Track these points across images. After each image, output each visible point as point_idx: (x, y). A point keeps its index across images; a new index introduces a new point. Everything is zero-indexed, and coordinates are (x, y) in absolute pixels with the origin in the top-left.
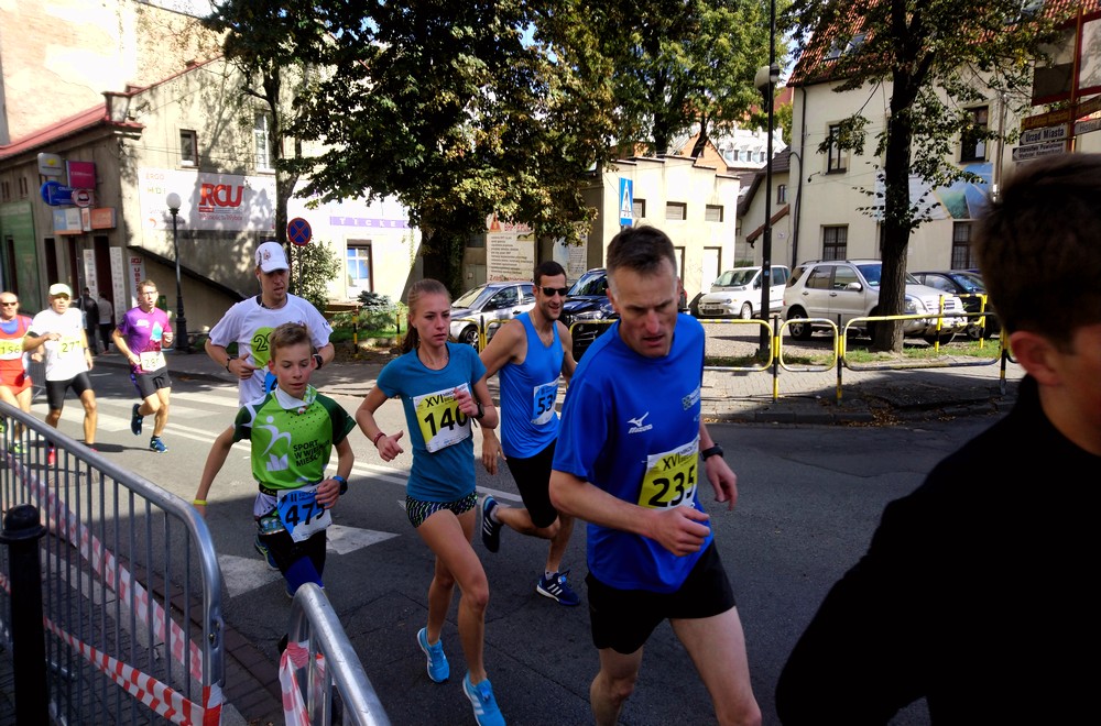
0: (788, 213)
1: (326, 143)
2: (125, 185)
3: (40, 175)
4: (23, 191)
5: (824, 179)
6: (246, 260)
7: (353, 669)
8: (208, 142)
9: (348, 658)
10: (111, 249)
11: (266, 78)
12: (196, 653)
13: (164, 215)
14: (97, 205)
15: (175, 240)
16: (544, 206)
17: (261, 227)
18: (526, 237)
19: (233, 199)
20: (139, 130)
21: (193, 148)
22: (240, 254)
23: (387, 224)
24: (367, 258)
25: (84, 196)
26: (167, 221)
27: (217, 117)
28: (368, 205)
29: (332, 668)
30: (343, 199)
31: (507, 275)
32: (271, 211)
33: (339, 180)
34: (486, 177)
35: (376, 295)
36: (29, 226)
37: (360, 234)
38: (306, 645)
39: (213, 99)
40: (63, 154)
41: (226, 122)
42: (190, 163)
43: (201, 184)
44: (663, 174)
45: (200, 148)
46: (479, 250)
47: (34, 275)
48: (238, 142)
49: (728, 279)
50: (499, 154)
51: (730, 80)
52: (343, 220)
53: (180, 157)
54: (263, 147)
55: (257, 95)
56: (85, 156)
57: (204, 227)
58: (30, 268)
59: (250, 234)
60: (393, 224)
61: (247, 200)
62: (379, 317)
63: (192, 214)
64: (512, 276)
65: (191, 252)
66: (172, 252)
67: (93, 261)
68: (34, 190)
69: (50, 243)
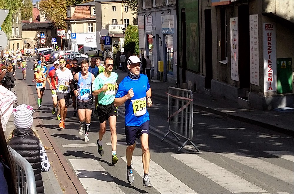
10: (251, 16)
67: (236, 28)
69: (208, 13)
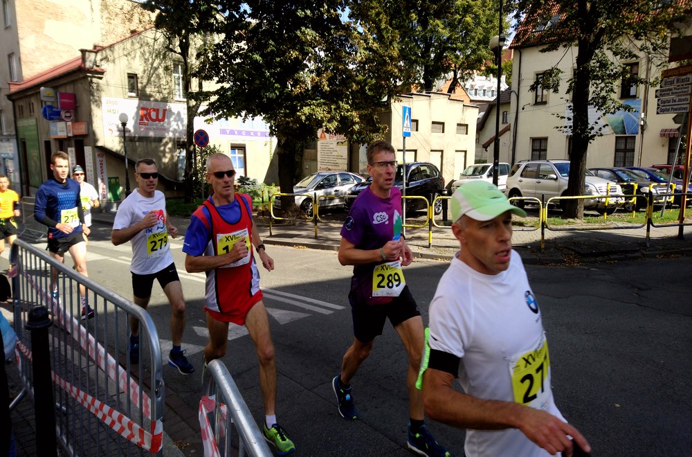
0: (509, 130)
1: (218, 82)
2: (94, 107)
3: (42, 101)
4: (31, 111)
5: (532, 108)
6: (168, 156)
7: (246, 415)
8: (145, 81)
9: (242, 408)
10: (85, 147)
11: (181, 41)
12: (146, 401)
13: (118, 127)
14: (76, 120)
15: (124, 142)
16: (354, 123)
17: (177, 135)
18: (342, 143)
19: (160, 117)
20: (102, 73)
21: (136, 85)
22: (164, 152)
23: (256, 134)
24: (242, 155)
25: (68, 115)
26: (119, 131)
27: (150, 66)
28: (244, 122)
29: (231, 413)
30: (229, 118)
31: (330, 167)
32: (183, 126)
33: (227, 105)
34: (318, 105)
35: (249, 179)
36: (35, 133)
37: (239, 140)
38: (213, 398)
39: (148, 54)
40: (56, 88)
41: (156, 69)
42: (134, 94)
43: (140, 108)
44: (430, 104)
45: (140, 85)
46: (313, 151)
47: (38, 162)
48: (163, 81)
49: (470, 171)
50: (326, 91)
51: (473, 44)
52: (228, 131)
53: (127, 90)
54: (179, 85)
55: (175, 52)
56: (69, 89)
57: (142, 135)
58: (35, 158)
59: (170, 139)
60: (259, 134)
61: (169, 118)
62: (250, 192)
63: (135, 127)
64: (334, 168)
65: (134, 150)
66: (123, 150)
67: (74, 155)
68: (38, 111)
69: (48, 144)
